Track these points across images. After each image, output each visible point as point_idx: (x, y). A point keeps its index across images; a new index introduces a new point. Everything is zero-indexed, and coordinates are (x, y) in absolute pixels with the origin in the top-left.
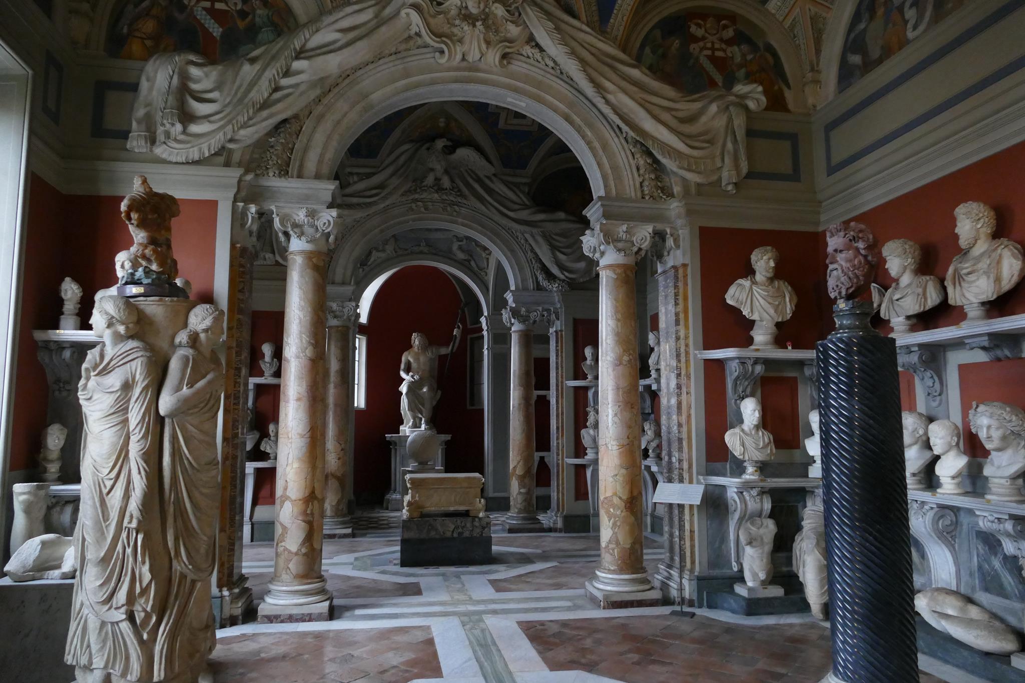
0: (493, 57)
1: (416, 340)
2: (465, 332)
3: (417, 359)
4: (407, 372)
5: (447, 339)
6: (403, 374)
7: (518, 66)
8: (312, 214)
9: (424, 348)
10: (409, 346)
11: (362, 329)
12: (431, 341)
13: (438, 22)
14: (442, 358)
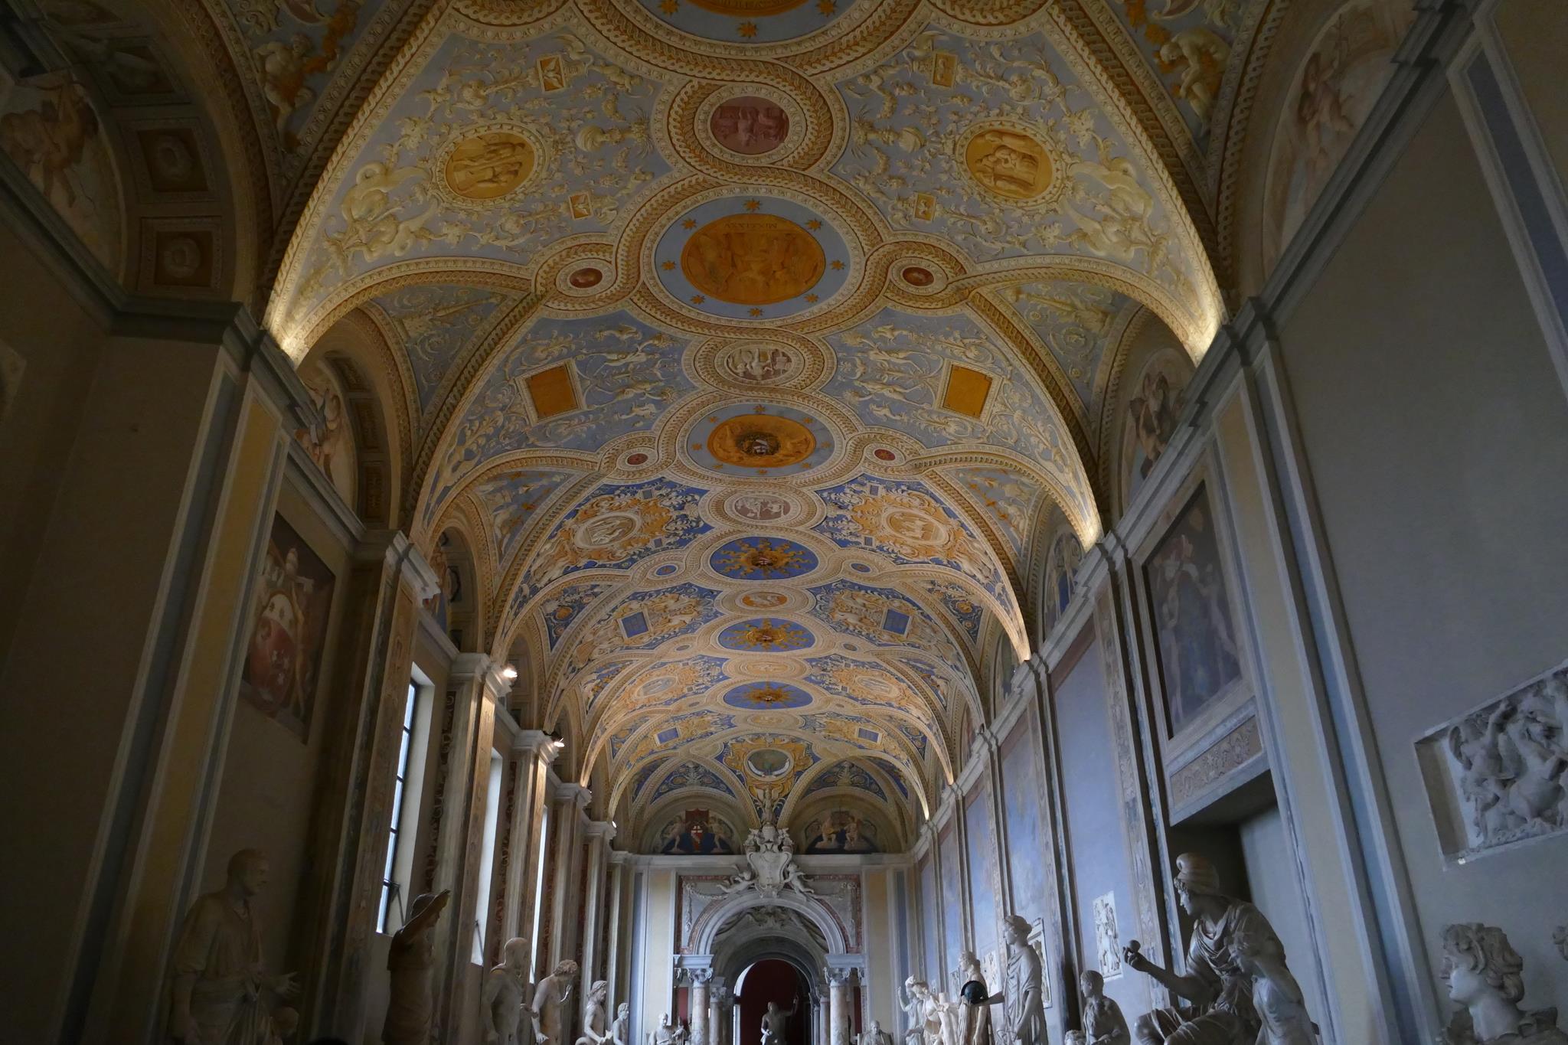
0: (778, 925)
1: (771, 1007)
2: (801, 1003)
3: (771, 1019)
4: (765, 1029)
5: (790, 1006)
6: (763, 1031)
7: (786, 927)
8: (718, 989)
9: (776, 1012)
10: (766, 1011)
11: (737, 1000)
12: (781, 1007)
13: (758, 917)
14: (788, 1018)
